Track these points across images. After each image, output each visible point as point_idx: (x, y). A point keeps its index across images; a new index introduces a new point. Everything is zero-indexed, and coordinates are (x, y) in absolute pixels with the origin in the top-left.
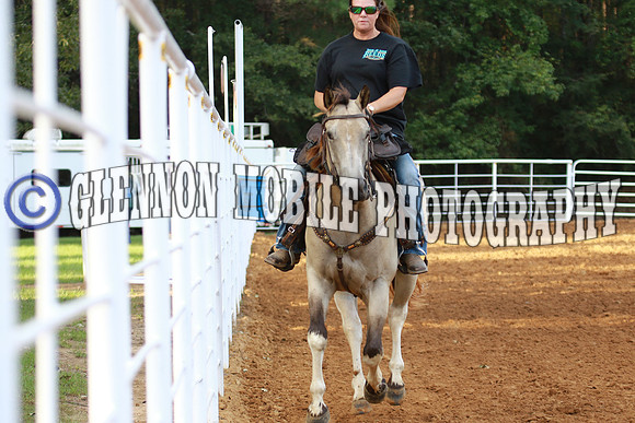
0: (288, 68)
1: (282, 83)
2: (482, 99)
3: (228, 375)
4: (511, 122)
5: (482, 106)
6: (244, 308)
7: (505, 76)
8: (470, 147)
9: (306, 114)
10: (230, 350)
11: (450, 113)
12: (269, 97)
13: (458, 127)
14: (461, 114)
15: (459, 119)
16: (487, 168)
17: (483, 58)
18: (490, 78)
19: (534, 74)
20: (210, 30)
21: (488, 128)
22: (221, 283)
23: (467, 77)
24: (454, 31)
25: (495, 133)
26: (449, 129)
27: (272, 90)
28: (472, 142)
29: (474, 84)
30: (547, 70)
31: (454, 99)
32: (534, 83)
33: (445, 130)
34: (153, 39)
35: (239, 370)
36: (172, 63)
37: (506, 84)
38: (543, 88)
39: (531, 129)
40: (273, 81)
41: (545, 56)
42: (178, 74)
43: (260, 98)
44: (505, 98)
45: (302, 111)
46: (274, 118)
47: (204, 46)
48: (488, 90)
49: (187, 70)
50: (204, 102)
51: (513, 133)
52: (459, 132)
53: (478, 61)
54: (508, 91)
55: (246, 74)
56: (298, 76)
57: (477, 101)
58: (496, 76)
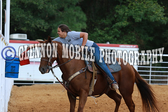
0: (32, 4)
1: (29, 12)
2: (128, 23)
4: (142, 35)
5: (127, 27)
7: (139, 12)
9: (40, 28)
11: (112, 29)
12: (22, 19)
13: (115, 37)
14: (117, 30)
15: (116, 32)
17: (129, 3)
18: (132, 12)
19: (154, 12)
21: (130, 38)
25: (133, 40)
26: (111, 37)
27: (24, 16)
30: (161, 10)
31: (114, 22)
33: (109, 38)
37: (140, 16)
38: (159, 18)
39: (151, 39)
40: (24, 11)
43: (18, 19)
44: (139, 23)
45: (38, 26)
48: (131, 19)
51: (142, 41)
52: (116, 39)
53: (127, 4)
54: (141, 20)
55: (11, 7)
56: (37, 9)
57: (125, 24)
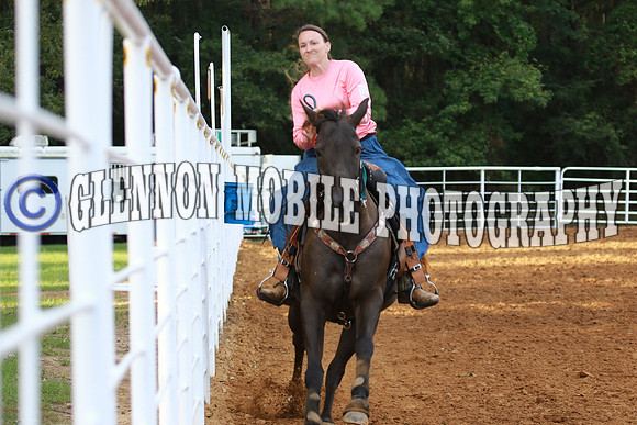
0: (275, 74)
1: (269, 89)
2: (470, 106)
3: (214, 383)
4: (499, 129)
5: (470, 113)
6: (231, 316)
7: (493, 83)
8: (457, 154)
10: (217, 357)
11: (438, 119)
12: (256, 104)
13: (445, 134)
14: (450, 121)
15: (447, 126)
16: (475, 176)
17: (472, 65)
18: (478, 85)
19: (522, 80)
20: (197, 37)
21: (476, 135)
22: (207, 291)
23: (455, 84)
24: (442, 38)
25: (483, 140)
26: (437, 136)
28: (460, 149)
29: (462, 91)
30: (535, 77)
31: (442, 105)
32: (522, 90)
33: (432, 137)
34: (139, 45)
35: (225, 378)
36: (157, 69)
37: (494, 91)
38: (531, 94)
39: (519, 136)
40: (260, 88)
41: (534, 63)
42: (164, 80)
43: (247, 104)
44: (493, 105)
45: (288, 118)
46: (261, 124)
47: (191, 52)
48: (476, 97)
49: (172, 75)
50: (190, 109)
51: (501, 140)
52: (447, 139)
53: (466, 68)
54: (496, 98)
55: (233, 81)
57: (465, 108)
58: (484, 83)
